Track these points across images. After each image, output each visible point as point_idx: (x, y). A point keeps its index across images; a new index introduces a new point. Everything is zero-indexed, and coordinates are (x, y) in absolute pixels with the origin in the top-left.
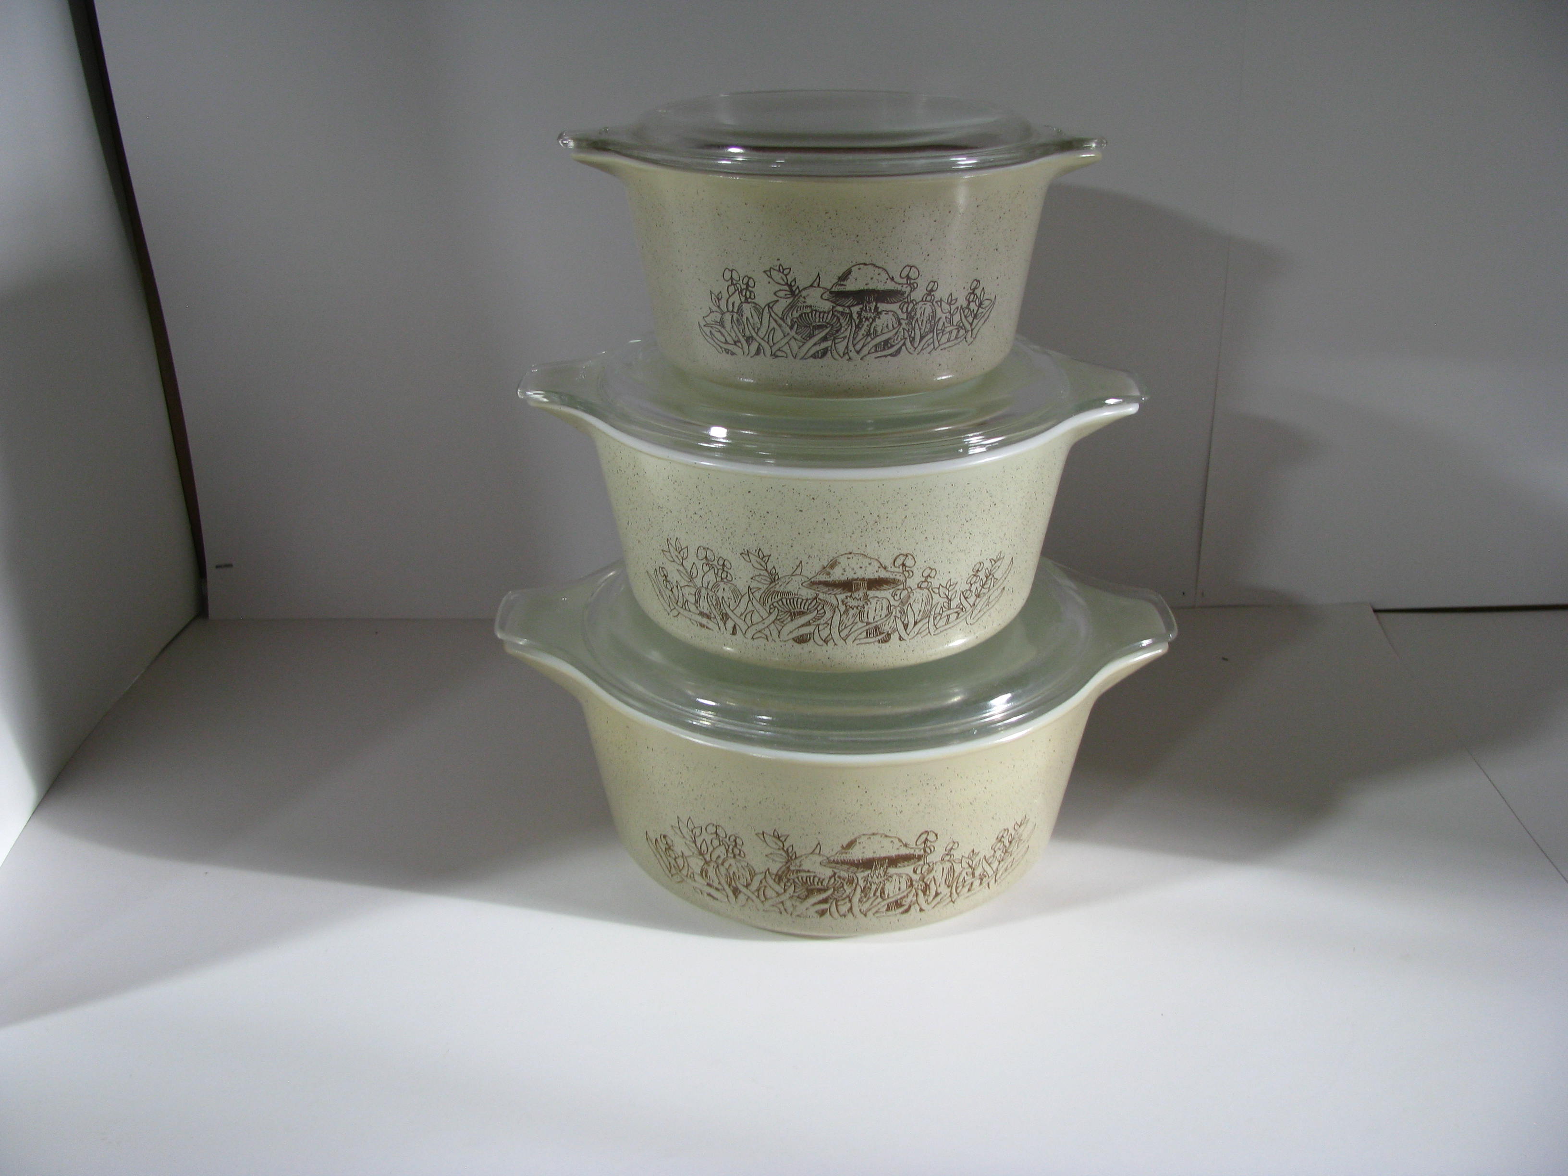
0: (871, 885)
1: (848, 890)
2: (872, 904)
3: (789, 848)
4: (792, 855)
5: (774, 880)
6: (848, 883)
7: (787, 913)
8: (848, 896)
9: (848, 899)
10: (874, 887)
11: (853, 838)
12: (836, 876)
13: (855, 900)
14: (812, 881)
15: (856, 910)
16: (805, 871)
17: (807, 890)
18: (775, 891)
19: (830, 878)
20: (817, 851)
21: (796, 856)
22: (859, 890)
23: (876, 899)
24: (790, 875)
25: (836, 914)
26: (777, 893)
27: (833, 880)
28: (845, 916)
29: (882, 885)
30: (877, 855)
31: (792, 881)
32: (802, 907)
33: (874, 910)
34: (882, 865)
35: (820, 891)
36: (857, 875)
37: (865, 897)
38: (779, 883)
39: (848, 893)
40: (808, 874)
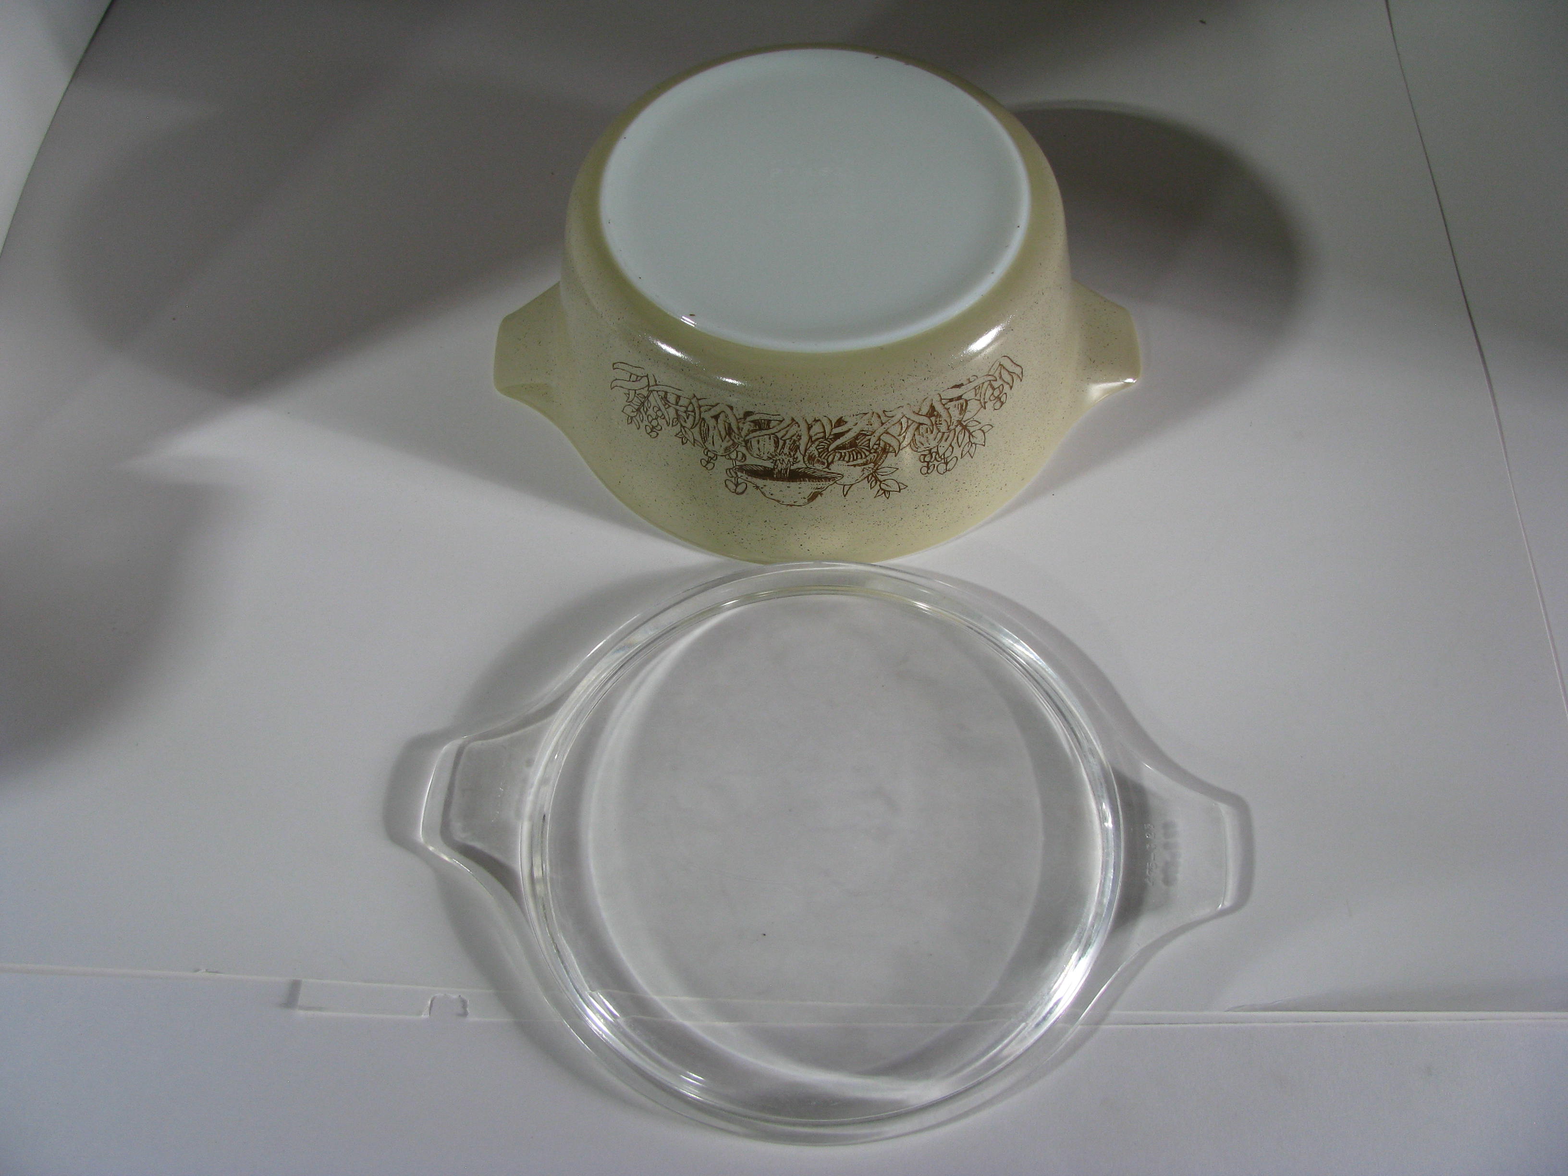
0: (789, 453)
1: (813, 449)
2: (787, 432)
3: (874, 484)
4: (871, 478)
5: (890, 446)
6: (813, 456)
7: (878, 414)
8: (813, 442)
9: (813, 439)
10: (786, 450)
11: (811, 503)
12: (826, 464)
13: (805, 439)
14: (851, 456)
15: (803, 427)
16: (858, 465)
17: (856, 445)
18: (890, 434)
19: (832, 462)
20: (847, 488)
21: (868, 479)
22: (802, 448)
23: (783, 437)
24: (874, 456)
25: (825, 421)
26: (888, 433)
27: (830, 460)
28: (816, 421)
29: (778, 451)
30: (786, 484)
31: (872, 451)
32: (862, 425)
33: (784, 425)
34: (780, 472)
35: (843, 447)
36: (804, 466)
37: (795, 441)
38: (886, 443)
39: (814, 446)
40: (855, 463)
